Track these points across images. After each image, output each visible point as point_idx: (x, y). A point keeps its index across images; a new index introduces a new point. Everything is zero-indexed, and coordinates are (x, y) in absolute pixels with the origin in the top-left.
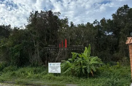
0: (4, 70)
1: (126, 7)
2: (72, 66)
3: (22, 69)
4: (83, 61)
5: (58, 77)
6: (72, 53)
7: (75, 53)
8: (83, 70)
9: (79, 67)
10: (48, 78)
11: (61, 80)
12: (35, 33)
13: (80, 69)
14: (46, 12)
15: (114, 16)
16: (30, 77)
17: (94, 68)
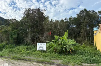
0: (5, 47)
1: (85, 10)
2: (55, 46)
3: (17, 47)
4: (64, 42)
5: (44, 54)
6: (55, 36)
7: (57, 36)
8: (64, 49)
9: (60, 46)
10: (37, 54)
11: (47, 56)
12: (28, 22)
13: (61, 48)
14: (36, 9)
15: (78, 15)
16: (23, 53)
17: (72, 48)
